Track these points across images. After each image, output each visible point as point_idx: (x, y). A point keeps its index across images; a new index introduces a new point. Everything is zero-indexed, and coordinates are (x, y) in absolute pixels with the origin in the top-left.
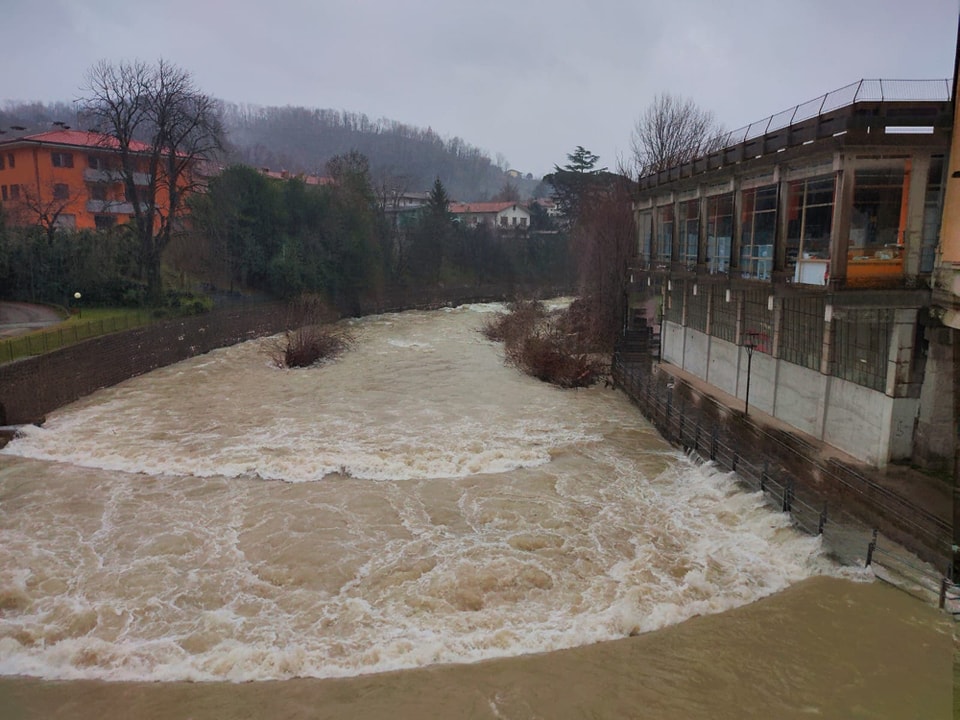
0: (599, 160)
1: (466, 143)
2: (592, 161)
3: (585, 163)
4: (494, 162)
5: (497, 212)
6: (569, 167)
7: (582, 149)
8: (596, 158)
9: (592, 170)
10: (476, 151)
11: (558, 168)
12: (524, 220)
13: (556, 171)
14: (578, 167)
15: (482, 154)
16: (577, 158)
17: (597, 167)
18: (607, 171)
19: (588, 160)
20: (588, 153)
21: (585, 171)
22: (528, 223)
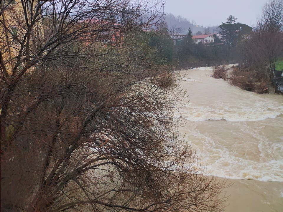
0: (237, 19)
1: (182, 17)
2: (235, 20)
3: (232, 21)
4: (191, 22)
5: (204, 38)
6: (227, 22)
7: (231, 16)
8: (236, 19)
9: (235, 23)
10: (186, 19)
11: (223, 23)
12: (212, 40)
13: (222, 24)
14: (230, 22)
15: (187, 20)
16: (230, 19)
17: (237, 22)
18: (239, 23)
19: (233, 20)
20: (234, 17)
21: (232, 23)
22: (213, 41)
